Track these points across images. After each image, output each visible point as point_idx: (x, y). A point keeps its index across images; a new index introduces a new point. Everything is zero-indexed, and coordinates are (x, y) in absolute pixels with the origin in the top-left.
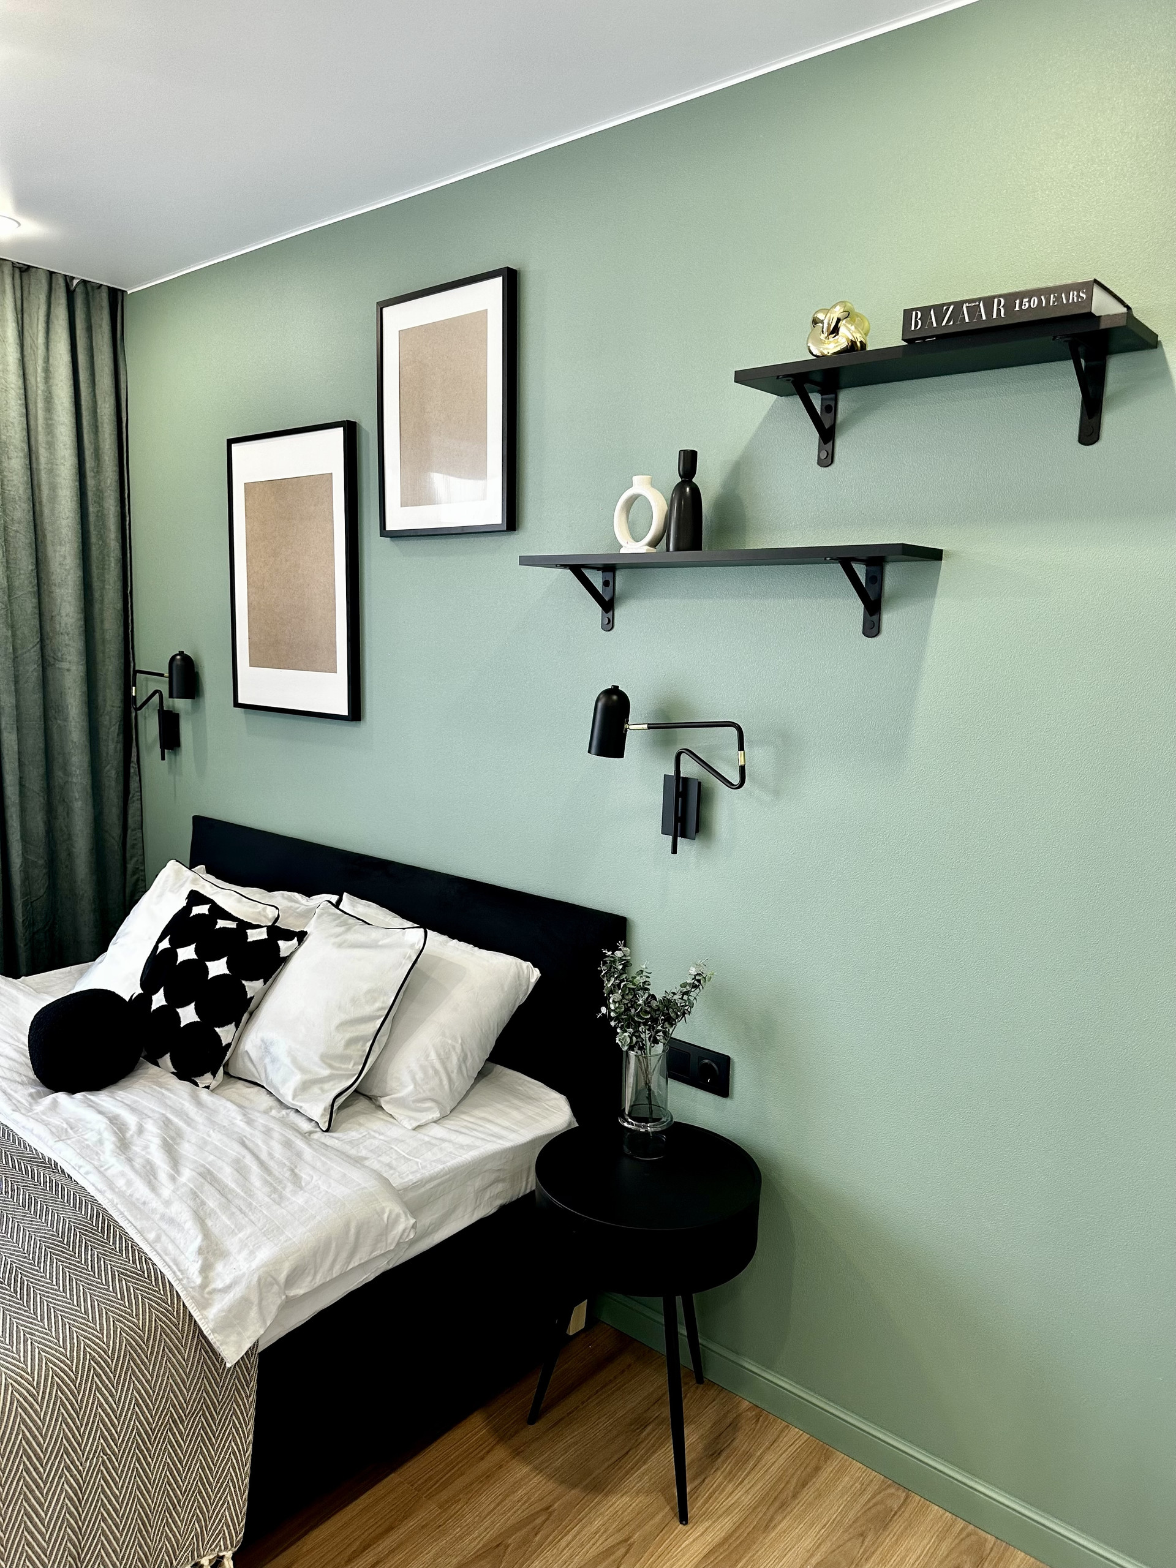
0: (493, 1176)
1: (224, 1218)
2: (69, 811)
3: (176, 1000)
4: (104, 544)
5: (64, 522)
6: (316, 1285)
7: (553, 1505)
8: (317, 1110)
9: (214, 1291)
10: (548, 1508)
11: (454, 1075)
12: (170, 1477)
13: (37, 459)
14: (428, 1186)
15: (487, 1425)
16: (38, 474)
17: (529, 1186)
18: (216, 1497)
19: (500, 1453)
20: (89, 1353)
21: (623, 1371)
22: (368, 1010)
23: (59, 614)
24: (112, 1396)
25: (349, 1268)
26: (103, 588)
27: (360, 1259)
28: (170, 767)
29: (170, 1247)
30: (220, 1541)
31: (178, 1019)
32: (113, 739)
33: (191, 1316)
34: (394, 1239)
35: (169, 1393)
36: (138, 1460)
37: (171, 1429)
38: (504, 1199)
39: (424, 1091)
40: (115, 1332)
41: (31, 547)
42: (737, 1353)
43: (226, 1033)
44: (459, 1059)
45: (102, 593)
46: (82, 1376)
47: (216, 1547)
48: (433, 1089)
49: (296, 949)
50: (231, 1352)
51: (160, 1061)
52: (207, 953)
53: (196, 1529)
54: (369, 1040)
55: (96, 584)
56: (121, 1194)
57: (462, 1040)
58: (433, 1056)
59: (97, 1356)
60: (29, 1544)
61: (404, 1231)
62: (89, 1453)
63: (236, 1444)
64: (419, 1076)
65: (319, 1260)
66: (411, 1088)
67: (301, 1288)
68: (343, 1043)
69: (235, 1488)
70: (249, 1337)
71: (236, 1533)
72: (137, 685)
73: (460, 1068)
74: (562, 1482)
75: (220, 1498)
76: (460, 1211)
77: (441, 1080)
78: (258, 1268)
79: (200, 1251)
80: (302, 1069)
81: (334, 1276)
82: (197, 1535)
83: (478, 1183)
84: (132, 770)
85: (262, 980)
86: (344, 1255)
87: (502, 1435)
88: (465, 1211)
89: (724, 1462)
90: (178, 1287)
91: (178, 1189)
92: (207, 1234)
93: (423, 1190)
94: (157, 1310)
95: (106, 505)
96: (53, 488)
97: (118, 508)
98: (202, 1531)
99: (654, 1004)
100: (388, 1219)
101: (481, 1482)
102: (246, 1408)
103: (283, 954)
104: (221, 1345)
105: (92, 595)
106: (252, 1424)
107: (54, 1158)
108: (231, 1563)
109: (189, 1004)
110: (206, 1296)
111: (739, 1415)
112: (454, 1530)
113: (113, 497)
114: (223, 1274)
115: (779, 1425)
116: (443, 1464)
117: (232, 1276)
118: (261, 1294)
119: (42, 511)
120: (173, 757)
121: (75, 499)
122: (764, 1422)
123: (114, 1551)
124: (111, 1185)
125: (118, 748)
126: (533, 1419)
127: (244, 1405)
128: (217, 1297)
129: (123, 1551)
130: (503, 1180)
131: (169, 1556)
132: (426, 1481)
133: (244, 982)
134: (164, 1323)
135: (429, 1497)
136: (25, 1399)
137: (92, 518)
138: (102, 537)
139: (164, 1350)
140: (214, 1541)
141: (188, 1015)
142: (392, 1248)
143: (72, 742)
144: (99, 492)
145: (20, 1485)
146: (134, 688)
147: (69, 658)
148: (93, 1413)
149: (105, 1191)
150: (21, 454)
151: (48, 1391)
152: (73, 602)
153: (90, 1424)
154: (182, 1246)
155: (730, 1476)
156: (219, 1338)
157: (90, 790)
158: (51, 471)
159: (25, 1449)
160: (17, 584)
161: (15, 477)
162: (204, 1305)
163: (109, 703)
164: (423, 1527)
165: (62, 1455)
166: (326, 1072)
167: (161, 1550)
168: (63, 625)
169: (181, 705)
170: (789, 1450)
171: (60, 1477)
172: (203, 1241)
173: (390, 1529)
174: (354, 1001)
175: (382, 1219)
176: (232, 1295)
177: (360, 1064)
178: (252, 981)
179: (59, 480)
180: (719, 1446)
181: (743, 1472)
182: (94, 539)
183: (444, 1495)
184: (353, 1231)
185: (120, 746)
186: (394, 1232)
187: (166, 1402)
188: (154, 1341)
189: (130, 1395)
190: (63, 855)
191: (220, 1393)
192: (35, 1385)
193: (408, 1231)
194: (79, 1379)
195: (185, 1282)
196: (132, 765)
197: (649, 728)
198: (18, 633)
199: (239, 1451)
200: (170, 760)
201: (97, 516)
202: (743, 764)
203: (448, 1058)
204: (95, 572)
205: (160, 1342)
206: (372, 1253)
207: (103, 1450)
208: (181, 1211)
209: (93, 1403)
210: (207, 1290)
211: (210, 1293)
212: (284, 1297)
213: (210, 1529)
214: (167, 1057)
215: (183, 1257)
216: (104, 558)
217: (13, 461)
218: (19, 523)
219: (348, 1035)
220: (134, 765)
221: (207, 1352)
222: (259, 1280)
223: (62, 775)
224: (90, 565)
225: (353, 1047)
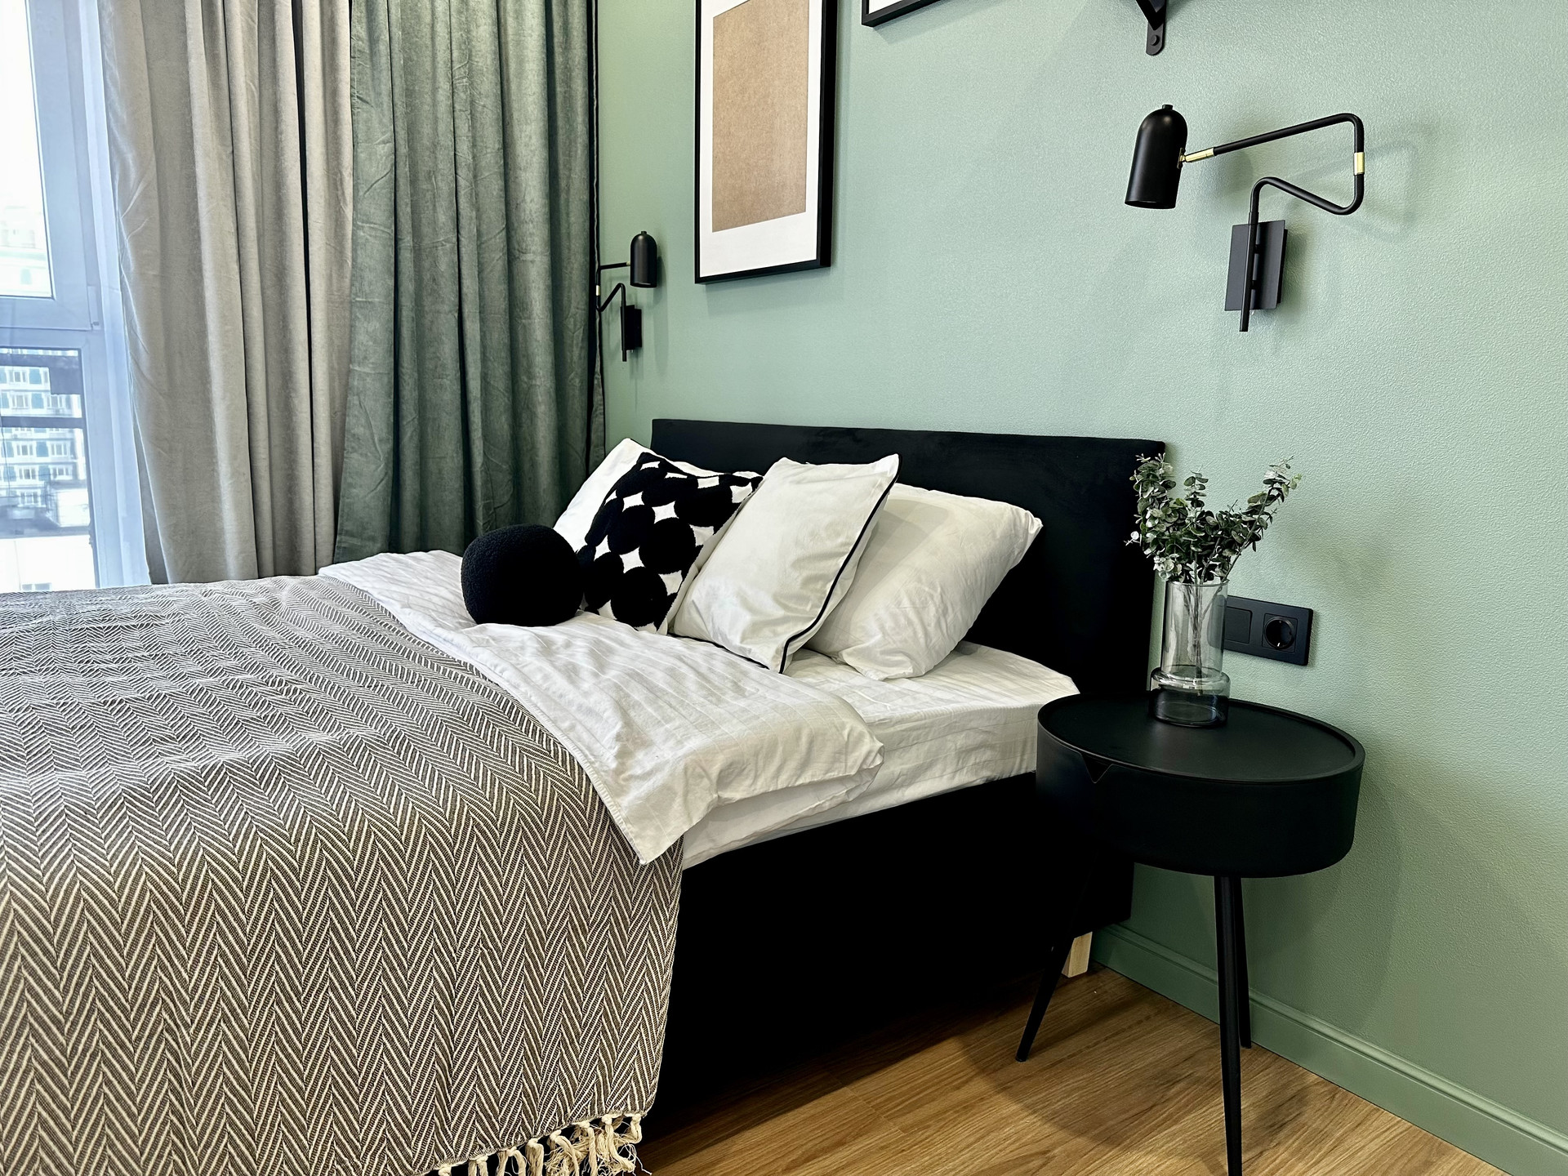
0: (980, 738)
1: (650, 710)
2: (533, 416)
3: (619, 548)
4: (571, 129)
5: (530, 99)
6: (756, 792)
7: (1053, 1150)
8: (768, 651)
9: (631, 777)
10: (1045, 1153)
11: (931, 629)
12: (567, 1001)
13: (506, 30)
14: (898, 728)
15: (964, 1054)
16: (506, 48)
17: (1024, 766)
18: (623, 1043)
19: (979, 1086)
20: (473, 819)
21: (1141, 1022)
22: (830, 545)
23: (524, 201)
24: (497, 875)
25: (798, 783)
26: (569, 177)
27: (813, 776)
28: (632, 372)
29: (585, 736)
30: (626, 1099)
31: (621, 564)
32: (577, 344)
33: (601, 803)
34: (855, 761)
35: (568, 890)
36: (527, 966)
37: (569, 938)
38: (993, 771)
39: (894, 642)
40: (507, 803)
41: (498, 123)
42: (1302, 1011)
43: (672, 581)
44: (937, 611)
45: (568, 182)
46: (462, 843)
47: (621, 1105)
48: (906, 641)
49: (750, 496)
50: (648, 850)
51: (600, 610)
52: (653, 500)
53: (598, 1077)
54: (830, 581)
55: (562, 172)
56: (536, 687)
57: (942, 588)
58: (906, 603)
59: (482, 824)
60: (387, 1035)
61: (869, 753)
62: (465, 940)
63: (651, 980)
64: (889, 624)
65: (761, 763)
66: (879, 636)
67: (737, 791)
68: (800, 580)
69: (647, 1035)
70: (670, 834)
71: (647, 1092)
72: (602, 283)
73: (938, 623)
74: (1063, 1127)
75: (629, 1045)
76: (937, 770)
77: (915, 633)
78: (685, 756)
79: (618, 737)
80: (751, 609)
81: (780, 787)
82: (598, 1083)
83: (961, 740)
84: (596, 382)
85: (712, 528)
86: (792, 765)
87: (984, 1068)
88: (944, 770)
89: (1288, 1137)
90: (588, 770)
91: (600, 683)
92: (628, 723)
93: (892, 730)
94: (560, 789)
95: (574, 86)
96: (521, 62)
97: (586, 89)
98: (605, 1082)
99: (1210, 520)
100: (849, 736)
101: (957, 1112)
102: (664, 934)
103: (735, 500)
104: (635, 837)
105: (558, 183)
106: (671, 956)
107: (470, 661)
108: (639, 1129)
109: (632, 549)
110: (622, 783)
111: (1305, 1088)
112: (923, 1157)
113: (580, 76)
114: (643, 761)
115: (1365, 1108)
116: (909, 1086)
117: (653, 763)
118: (687, 784)
119: (509, 88)
120: (635, 360)
121: (542, 72)
122: (1342, 1100)
123: (494, 1073)
124: (526, 679)
125: (582, 355)
126: (1023, 1054)
127: (662, 930)
128: (634, 784)
129: (504, 1077)
130: (992, 747)
131: (563, 1102)
132: (886, 1101)
133: (692, 526)
134: (568, 804)
135: (890, 1118)
136: (389, 851)
137: (559, 99)
138: (569, 120)
139: (565, 835)
140: (619, 1098)
141: (632, 560)
142: (853, 773)
143: (536, 340)
144: (568, 70)
145: (379, 957)
146: (597, 287)
147: (533, 248)
148: (473, 890)
149: (519, 685)
150: (489, 21)
151: (418, 849)
152: (538, 186)
153: (468, 903)
154: (597, 736)
155: (1299, 1154)
156: (633, 829)
157: (553, 394)
158: (518, 43)
159: (385, 913)
160: (483, 164)
161: (483, 47)
162: (619, 791)
163: (574, 304)
164: (882, 1148)
165: (431, 933)
166: (780, 613)
167: (553, 1090)
168: (528, 212)
169: (641, 296)
170: (1384, 1136)
171: (428, 961)
172: (623, 727)
173: (841, 1143)
174: (813, 535)
175: (841, 735)
176: (652, 781)
177: (818, 607)
178: (701, 526)
179: (526, 52)
180: (1280, 1118)
181: (1319, 1152)
182: (560, 122)
183: (909, 1119)
184: (804, 740)
185: (584, 353)
186: (856, 754)
187: (565, 900)
188: (555, 822)
189: (520, 880)
190: (527, 466)
191: (633, 907)
192: (403, 840)
193: (873, 754)
194: (458, 845)
195: (597, 765)
196: (596, 376)
197: (1216, 153)
198: (484, 216)
199: (654, 990)
200: (632, 363)
201: (564, 97)
202: (1361, 171)
203: (924, 608)
204: (561, 158)
205: (561, 825)
206: (827, 771)
207: (483, 939)
208: (604, 704)
209: (473, 879)
210: (623, 776)
211: (626, 780)
212: (715, 796)
213: (615, 1082)
214: (608, 605)
215: (598, 745)
216: (570, 143)
217: (482, 28)
218: (486, 97)
219: (805, 573)
220: (598, 376)
221: (618, 850)
222: (686, 770)
223: (526, 380)
224: (557, 151)
225: (811, 586)
